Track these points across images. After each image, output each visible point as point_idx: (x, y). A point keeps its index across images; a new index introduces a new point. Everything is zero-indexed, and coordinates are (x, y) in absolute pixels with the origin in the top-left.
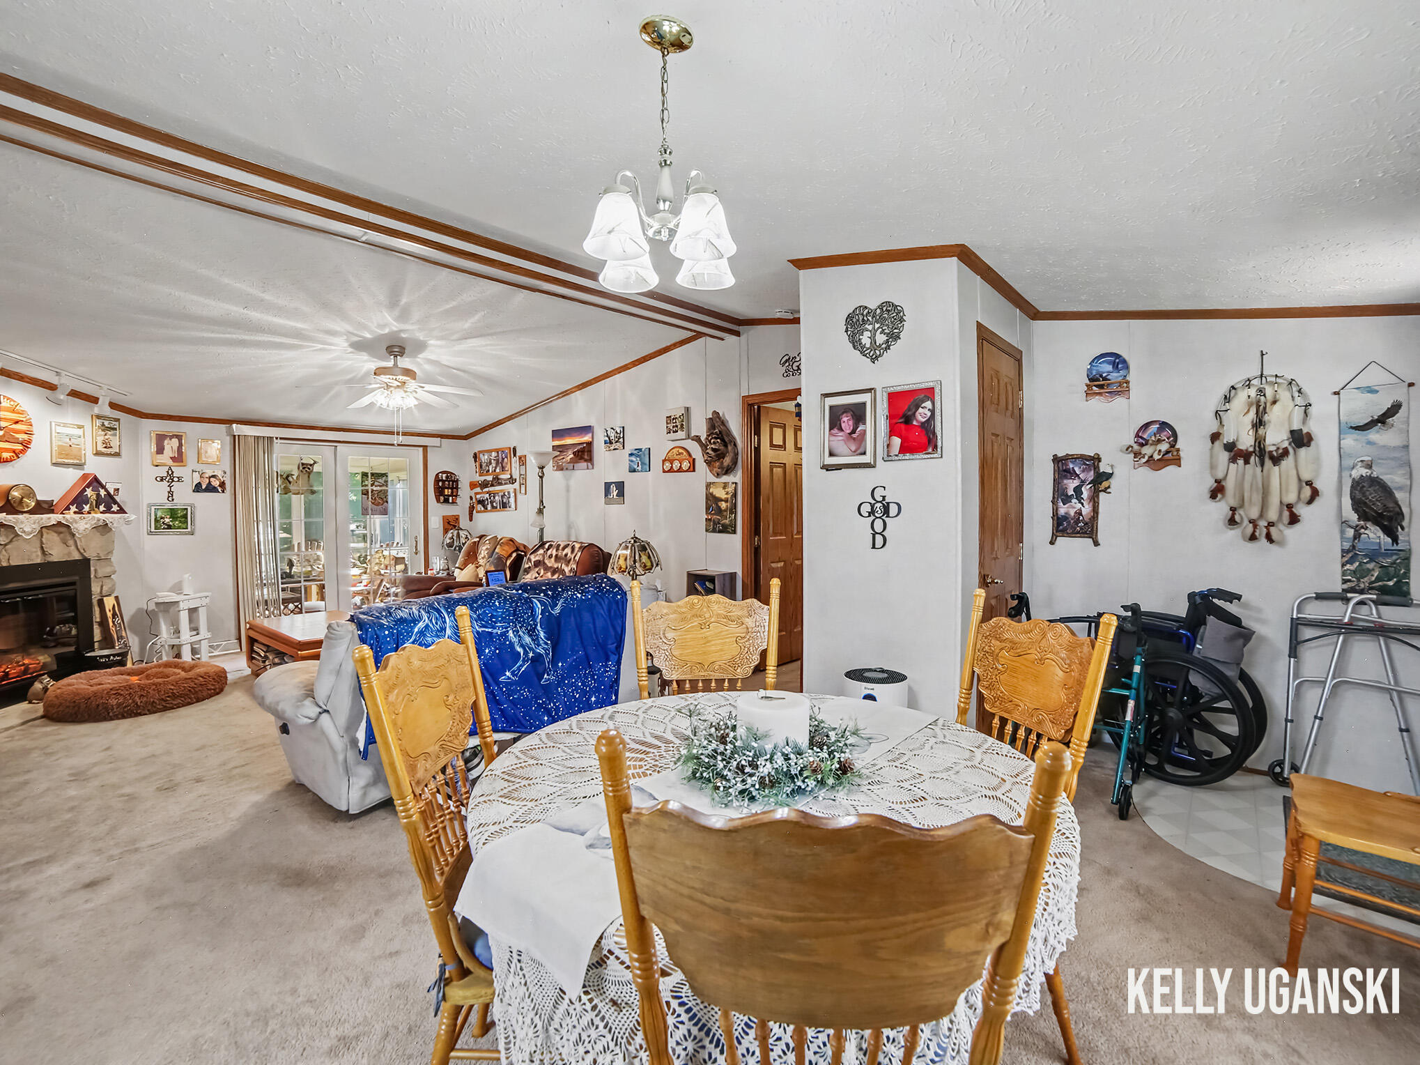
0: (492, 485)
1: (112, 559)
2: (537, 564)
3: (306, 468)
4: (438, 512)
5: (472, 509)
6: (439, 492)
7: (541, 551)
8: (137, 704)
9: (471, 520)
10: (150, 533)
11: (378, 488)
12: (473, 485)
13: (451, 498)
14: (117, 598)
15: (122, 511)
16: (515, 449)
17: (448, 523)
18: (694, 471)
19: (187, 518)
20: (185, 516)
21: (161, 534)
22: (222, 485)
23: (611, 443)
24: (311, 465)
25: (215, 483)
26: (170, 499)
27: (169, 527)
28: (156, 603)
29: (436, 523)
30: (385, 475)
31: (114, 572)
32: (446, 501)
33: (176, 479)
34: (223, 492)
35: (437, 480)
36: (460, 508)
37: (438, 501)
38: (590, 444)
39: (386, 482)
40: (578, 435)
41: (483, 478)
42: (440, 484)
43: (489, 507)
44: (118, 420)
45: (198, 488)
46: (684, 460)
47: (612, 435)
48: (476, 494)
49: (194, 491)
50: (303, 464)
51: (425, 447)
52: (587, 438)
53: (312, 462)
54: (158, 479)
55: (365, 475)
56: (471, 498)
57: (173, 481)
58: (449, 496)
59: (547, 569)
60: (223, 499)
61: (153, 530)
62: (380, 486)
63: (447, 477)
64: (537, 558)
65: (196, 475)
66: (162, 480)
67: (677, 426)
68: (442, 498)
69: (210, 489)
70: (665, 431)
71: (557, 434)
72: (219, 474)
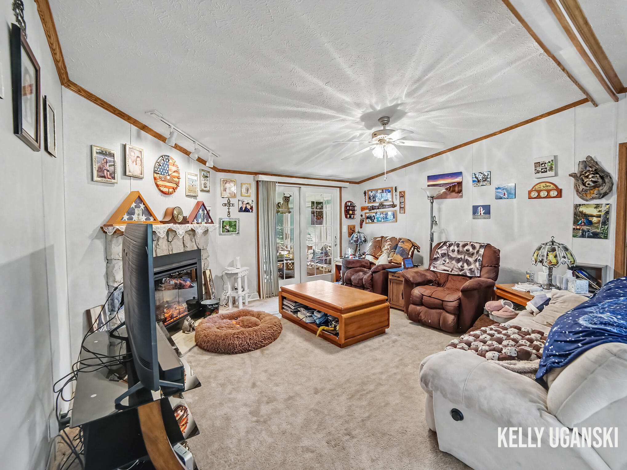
0: (378, 208)
1: (207, 249)
2: (443, 255)
3: (287, 199)
4: (347, 223)
5: (362, 222)
6: (347, 212)
7: (445, 247)
8: (248, 344)
9: (361, 227)
10: (220, 234)
11: (319, 210)
12: (363, 209)
13: (352, 216)
14: (210, 270)
15: (212, 222)
16: (396, 188)
17: (351, 229)
18: (561, 197)
19: (236, 226)
20: (235, 225)
21: (225, 235)
22: (252, 208)
23: (479, 181)
24: (288, 197)
25: (249, 207)
26: (229, 216)
27: (228, 231)
28: (226, 273)
29: (345, 230)
30: (322, 203)
31: (209, 256)
32: (350, 217)
33: (231, 205)
34: (252, 212)
35: (346, 206)
36: (356, 222)
37: (346, 217)
38: (460, 184)
39: (322, 207)
40: (450, 178)
41: (371, 205)
42: (348, 208)
43: (375, 221)
44: (209, 172)
45: (241, 210)
46: (551, 190)
47: (480, 177)
48: (366, 213)
49: (239, 212)
50: (285, 197)
51: (340, 188)
52: (458, 180)
53: (289, 196)
54: (224, 205)
55: (313, 203)
56: (362, 216)
57: (230, 206)
58: (352, 214)
59: (451, 259)
60: (252, 216)
61: (221, 233)
62: (319, 209)
63: (351, 204)
64: (443, 252)
65: (240, 203)
66: (225, 206)
67: (546, 168)
68: (348, 216)
69: (246, 210)
70: (534, 172)
71: (430, 178)
72: (250, 202)
